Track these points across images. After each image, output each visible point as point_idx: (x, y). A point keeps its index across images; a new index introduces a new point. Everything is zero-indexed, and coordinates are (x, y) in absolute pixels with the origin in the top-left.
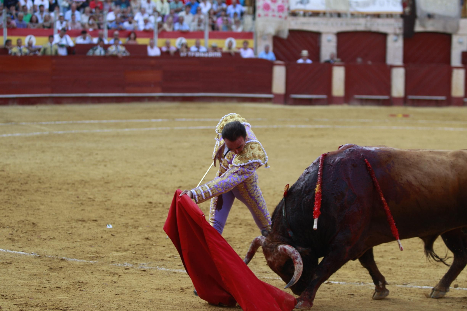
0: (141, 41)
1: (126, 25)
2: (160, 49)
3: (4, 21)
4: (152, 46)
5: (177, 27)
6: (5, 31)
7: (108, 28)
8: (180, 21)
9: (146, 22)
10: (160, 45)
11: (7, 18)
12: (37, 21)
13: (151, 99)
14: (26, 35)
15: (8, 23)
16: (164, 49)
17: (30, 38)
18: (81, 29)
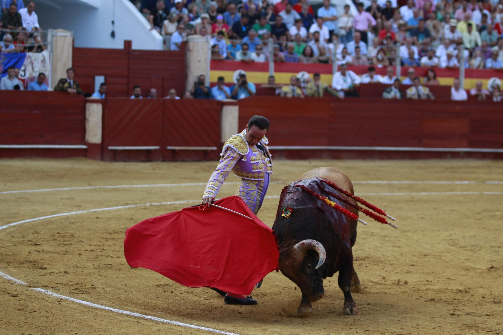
0: (444, 81)
1: (425, 60)
2: (468, 92)
3: (270, 53)
4: (457, 89)
5: (489, 63)
6: (272, 65)
7: (402, 64)
8: (495, 56)
9: (449, 57)
10: (468, 87)
11: (275, 49)
12: (312, 54)
13: (455, 155)
14: (298, 72)
15: (276, 55)
16: (473, 92)
17: (303, 75)
18: (367, 64)
